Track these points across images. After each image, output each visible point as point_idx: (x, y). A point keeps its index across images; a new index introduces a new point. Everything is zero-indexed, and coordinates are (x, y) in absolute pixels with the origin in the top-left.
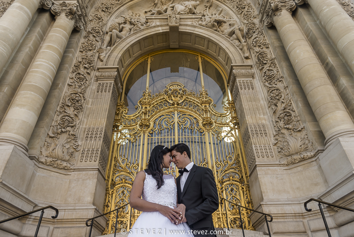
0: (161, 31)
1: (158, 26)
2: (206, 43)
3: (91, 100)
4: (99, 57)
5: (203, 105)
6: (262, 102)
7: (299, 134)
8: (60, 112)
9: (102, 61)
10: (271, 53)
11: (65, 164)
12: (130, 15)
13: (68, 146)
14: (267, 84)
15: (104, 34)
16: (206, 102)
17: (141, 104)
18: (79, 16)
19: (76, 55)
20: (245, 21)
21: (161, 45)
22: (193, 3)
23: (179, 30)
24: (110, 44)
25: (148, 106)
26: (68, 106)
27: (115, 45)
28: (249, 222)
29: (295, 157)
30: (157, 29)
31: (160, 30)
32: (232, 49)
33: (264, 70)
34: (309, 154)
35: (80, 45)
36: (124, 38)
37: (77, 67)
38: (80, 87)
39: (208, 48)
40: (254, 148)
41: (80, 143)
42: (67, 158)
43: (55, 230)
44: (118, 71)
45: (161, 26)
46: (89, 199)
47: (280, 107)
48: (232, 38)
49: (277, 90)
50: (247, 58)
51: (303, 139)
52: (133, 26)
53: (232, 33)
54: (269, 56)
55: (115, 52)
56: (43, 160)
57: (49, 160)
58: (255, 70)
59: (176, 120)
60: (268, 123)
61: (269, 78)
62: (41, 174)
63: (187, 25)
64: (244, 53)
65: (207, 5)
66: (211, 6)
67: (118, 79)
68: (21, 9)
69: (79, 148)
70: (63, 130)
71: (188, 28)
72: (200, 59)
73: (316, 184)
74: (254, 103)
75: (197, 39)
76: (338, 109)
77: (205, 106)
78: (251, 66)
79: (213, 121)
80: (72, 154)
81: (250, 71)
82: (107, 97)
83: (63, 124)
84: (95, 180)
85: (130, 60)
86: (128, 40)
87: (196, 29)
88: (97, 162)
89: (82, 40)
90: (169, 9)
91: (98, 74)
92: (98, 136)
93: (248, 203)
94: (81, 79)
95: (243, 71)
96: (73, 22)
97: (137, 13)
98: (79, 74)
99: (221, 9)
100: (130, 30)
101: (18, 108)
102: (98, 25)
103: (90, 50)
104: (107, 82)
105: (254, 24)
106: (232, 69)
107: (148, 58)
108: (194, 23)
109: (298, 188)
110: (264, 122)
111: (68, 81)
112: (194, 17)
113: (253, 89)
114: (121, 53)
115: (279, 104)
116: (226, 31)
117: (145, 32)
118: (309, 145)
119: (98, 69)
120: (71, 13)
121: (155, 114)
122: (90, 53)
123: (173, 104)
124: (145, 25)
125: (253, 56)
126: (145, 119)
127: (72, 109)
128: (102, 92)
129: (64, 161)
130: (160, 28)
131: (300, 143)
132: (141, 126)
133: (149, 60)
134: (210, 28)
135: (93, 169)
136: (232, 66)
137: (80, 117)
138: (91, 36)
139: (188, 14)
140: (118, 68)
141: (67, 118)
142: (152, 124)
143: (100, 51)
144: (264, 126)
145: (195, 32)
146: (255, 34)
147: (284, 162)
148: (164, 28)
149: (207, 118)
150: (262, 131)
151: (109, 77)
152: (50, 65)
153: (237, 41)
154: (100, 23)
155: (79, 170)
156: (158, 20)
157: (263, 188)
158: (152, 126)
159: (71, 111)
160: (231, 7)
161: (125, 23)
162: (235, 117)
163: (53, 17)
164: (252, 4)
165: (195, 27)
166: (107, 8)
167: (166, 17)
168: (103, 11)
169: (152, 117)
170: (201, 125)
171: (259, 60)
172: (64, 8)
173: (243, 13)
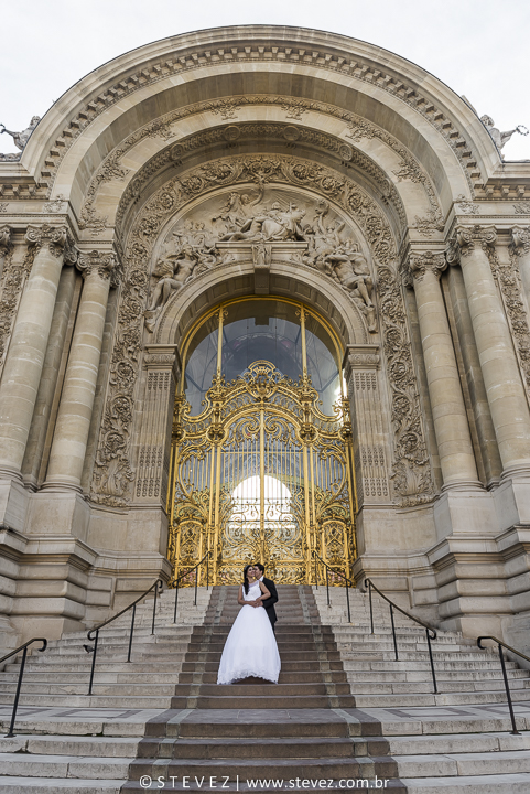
0: (241, 273)
1: (236, 263)
2: (313, 294)
3: (140, 402)
4: (146, 325)
5: (303, 403)
6: (384, 411)
7: (421, 469)
8: (105, 428)
9: (151, 332)
10: (405, 335)
11: (119, 501)
12: (188, 228)
13: (120, 476)
14: (393, 384)
15: (149, 280)
16: (307, 398)
17: (210, 398)
18: (117, 268)
19: (115, 330)
20: (377, 261)
21: (241, 290)
22: (295, 214)
23: (271, 272)
24: (162, 299)
25: (220, 403)
26: (114, 418)
27: (169, 302)
28: (351, 573)
29: (411, 499)
30: (234, 268)
31: (240, 270)
32: (351, 313)
33: (393, 362)
34: (428, 498)
35: (118, 310)
36: (183, 287)
37: (119, 352)
38: (126, 385)
39: (316, 301)
40: (364, 483)
41: (133, 469)
42: (122, 492)
43: (119, 582)
44: (176, 353)
45: (241, 262)
46: (154, 545)
47: (406, 425)
48: (352, 294)
49: (405, 398)
50: (373, 332)
51: (424, 477)
52: (194, 262)
53: (354, 286)
54: (402, 339)
55: (169, 314)
56: (95, 499)
57: (102, 497)
58: (382, 356)
59: (262, 426)
60: (387, 444)
61: (398, 377)
62: (96, 516)
63: (283, 262)
64: (368, 322)
65: (320, 210)
66: (326, 213)
67: (177, 365)
68: (45, 285)
69: (133, 476)
70: (114, 455)
71: (285, 267)
72: (303, 315)
73: (428, 537)
74: (373, 413)
75: (299, 286)
76: (460, 450)
77: (306, 404)
78: (377, 349)
79: (316, 429)
80: (125, 487)
81: (373, 357)
82: (164, 396)
83: (112, 446)
84: (160, 522)
85: (192, 320)
86: (189, 291)
87: (298, 271)
88: (159, 497)
89: (120, 300)
90: (255, 225)
91: (147, 357)
92: (157, 460)
93: (353, 549)
94: (125, 372)
95: (364, 357)
96: (109, 281)
97: (199, 221)
98: (122, 363)
99: (342, 223)
100: (192, 270)
101: (66, 440)
102: (140, 266)
103: (134, 318)
104: (162, 371)
105: (388, 271)
106: (347, 352)
107: (218, 313)
108: (294, 257)
109: (409, 538)
110: (382, 443)
111: (110, 377)
112: (295, 246)
113: (374, 388)
114: (180, 316)
115: (404, 422)
116: (345, 277)
117: (215, 275)
118: (430, 485)
119: (147, 348)
120: (107, 269)
121: (232, 415)
122: (133, 324)
123: (258, 400)
124: (214, 259)
125: (383, 329)
126: (217, 425)
127: (119, 422)
128: (155, 388)
129: (119, 496)
130: (239, 267)
131: (419, 482)
132: (211, 436)
133: (221, 315)
134: (320, 269)
135: (154, 508)
136: (348, 349)
137: (130, 431)
138: (132, 290)
139: (285, 240)
140: (176, 348)
141: (115, 436)
142: (226, 430)
143: (147, 315)
144: (381, 450)
145: (295, 277)
146: (387, 292)
147: (399, 503)
148: (246, 266)
149: (308, 424)
150: (378, 457)
151: (163, 363)
152: (92, 368)
153: (360, 300)
154: (143, 261)
155: (137, 508)
156: (236, 250)
157: (367, 537)
158: (226, 435)
159: (118, 426)
160: (359, 223)
161: (182, 256)
162: (348, 424)
163: (80, 274)
164: (391, 229)
165: (296, 266)
166: (151, 227)
167: (249, 246)
168: (145, 234)
169: (227, 420)
170: (298, 435)
171: (389, 342)
172: (95, 260)
173: (376, 244)
